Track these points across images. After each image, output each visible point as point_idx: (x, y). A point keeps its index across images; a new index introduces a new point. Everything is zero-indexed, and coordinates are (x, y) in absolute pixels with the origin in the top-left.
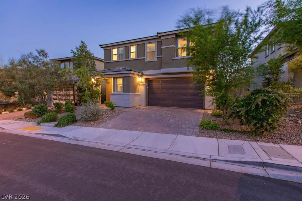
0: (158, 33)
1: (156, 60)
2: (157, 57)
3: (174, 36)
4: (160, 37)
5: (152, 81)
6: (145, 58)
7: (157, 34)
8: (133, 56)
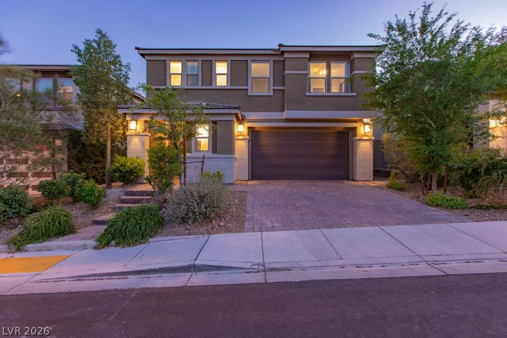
0: (280, 45)
1: (271, 94)
2: (274, 90)
3: (308, 56)
4: (283, 52)
5: (257, 131)
6: (249, 87)
7: (278, 48)
8: (221, 81)
